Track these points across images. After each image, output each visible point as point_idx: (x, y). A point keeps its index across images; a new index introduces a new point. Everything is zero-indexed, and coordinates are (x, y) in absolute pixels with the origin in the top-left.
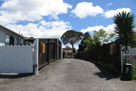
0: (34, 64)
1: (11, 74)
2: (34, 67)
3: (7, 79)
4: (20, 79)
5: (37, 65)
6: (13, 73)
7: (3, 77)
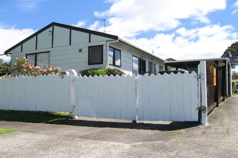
0: (200, 106)
1: (160, 123)
2: (201, 110)
3: (157, 131)
4: (178, 131)
5: (205, 107)
6: (162, 122)
7: (147, 127)
